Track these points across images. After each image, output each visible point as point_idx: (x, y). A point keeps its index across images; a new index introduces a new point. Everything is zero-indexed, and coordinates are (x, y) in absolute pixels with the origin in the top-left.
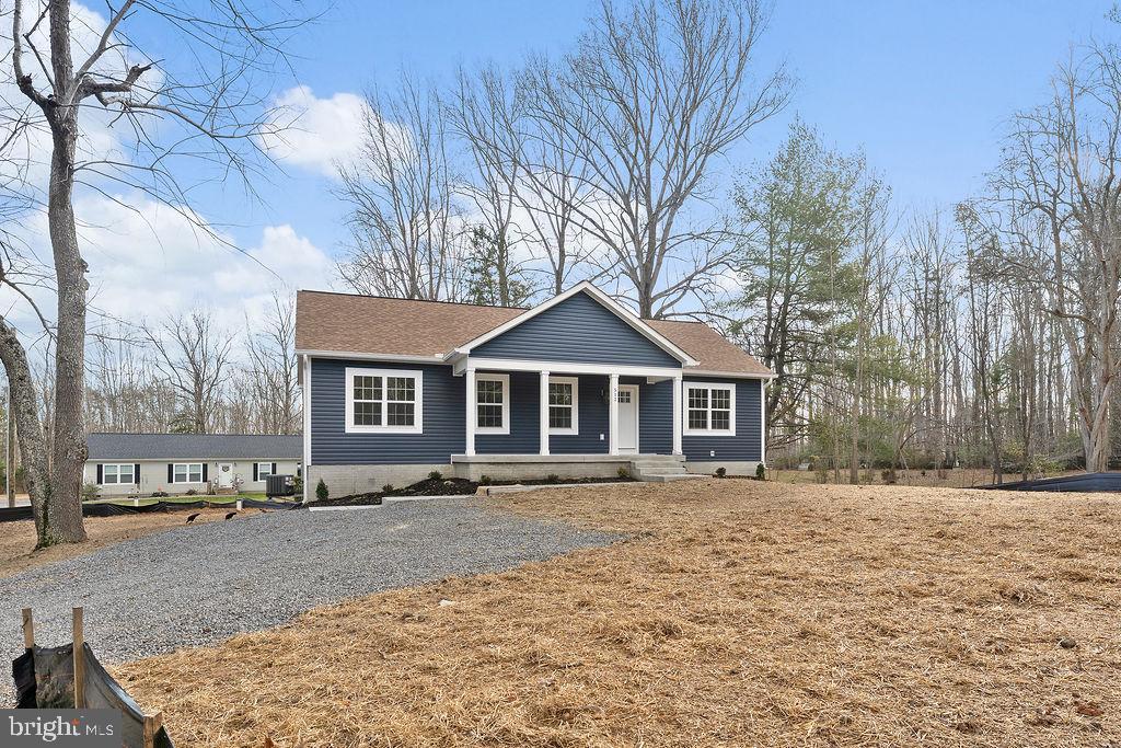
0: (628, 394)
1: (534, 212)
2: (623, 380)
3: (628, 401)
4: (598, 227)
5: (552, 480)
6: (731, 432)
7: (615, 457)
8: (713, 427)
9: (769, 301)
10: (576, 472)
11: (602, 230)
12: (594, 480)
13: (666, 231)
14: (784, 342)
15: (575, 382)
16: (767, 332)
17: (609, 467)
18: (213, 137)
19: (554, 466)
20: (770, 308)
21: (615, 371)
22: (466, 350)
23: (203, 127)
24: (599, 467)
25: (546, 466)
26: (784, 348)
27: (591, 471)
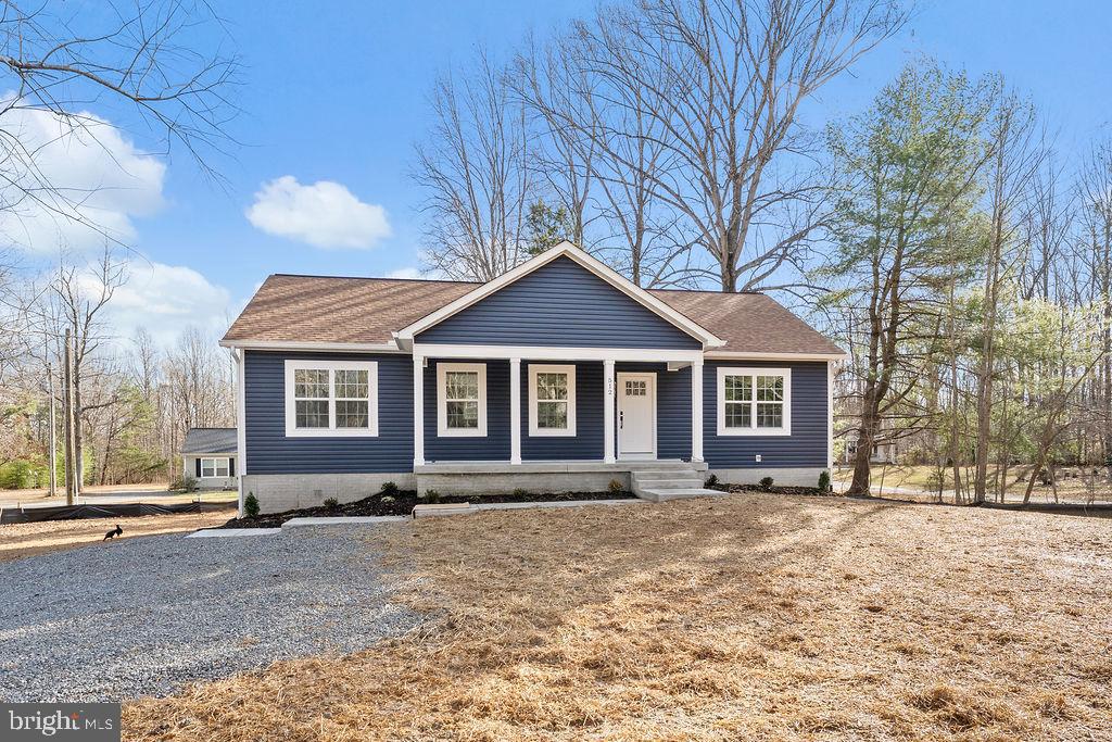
0: (643, 384)
1: (607, 183)
2: (620, 367)
3: (643, 393)
4: (671, 192)
5: (519, 496)
6: (785, 430)
7: (610, 466)
8: (760, 424)
9: (876, 264)
10: (556, 485)
11: (678, 196)
12: (577, 496)
13: (751, 192)
14: (895, 315)
15: (571, 371)
16: (874, 304)
17: (601, 478)
18: (137, 100)
19: (526, 479)
20: (876, 274)
21: (609, 356)
22: (408, 334)
23: (122, 89)
24: (588, 479)
25: (516, 477)
26: (894, 323)
27: (577, 485)
